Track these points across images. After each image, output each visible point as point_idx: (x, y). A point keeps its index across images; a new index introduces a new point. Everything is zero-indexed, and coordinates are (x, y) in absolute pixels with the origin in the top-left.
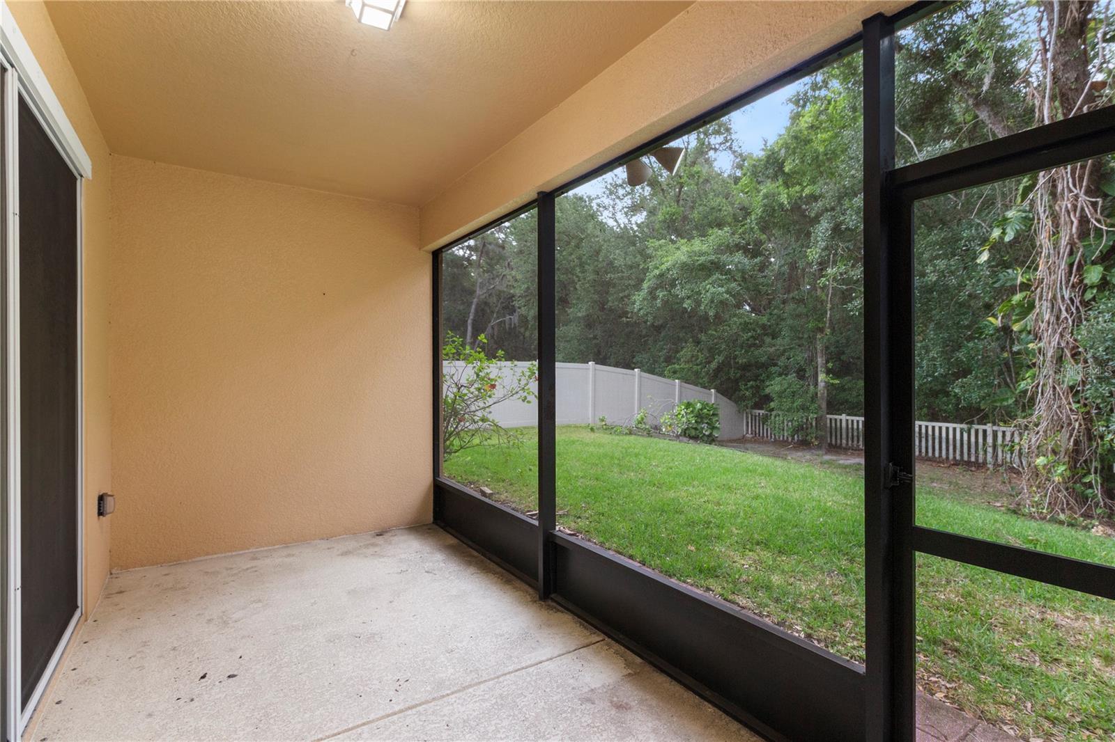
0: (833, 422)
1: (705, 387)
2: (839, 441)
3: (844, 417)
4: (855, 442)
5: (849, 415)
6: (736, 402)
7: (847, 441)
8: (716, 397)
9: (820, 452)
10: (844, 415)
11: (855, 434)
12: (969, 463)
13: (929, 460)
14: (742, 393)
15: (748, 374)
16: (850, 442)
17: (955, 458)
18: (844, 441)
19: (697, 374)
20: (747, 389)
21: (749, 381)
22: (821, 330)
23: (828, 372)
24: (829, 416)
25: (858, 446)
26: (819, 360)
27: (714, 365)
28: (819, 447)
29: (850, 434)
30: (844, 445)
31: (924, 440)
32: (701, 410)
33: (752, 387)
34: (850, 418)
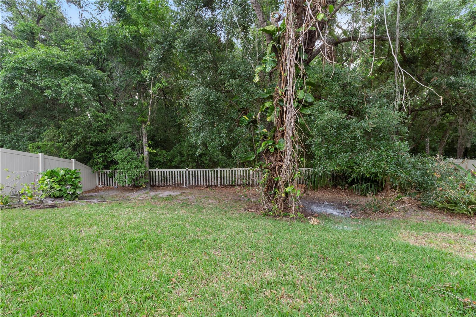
0: (151, 173)
1: (66, 158)
2: (154, 183)
3: (157, 170)
4: (163, 183)
5: (159, 168)
6: (91, 166)
7: (159, 182)
8: (76, 164)
9: (146, 191)
10: (157, 169)
11: (163, 178)
12: (212, 186)
13: (197, 187)
14: (95, 160)
15: (99, 148)
16: (160, 183)
17: (206, 184)
18: (157, 183)
19: (59, 149)
20: (99, 158)
21: (100, 153)
22: (145, 123)
23: (149, 146)
24: (150, 170)
25: (164, 184)
26: (144, 139)
27: (73, 142)
28: (146, 188)
29: (160, 179)
30: (157, 185)
31: (194, 177)
32: (65, 175)
33: (102, 156)
34: (160, 170)
